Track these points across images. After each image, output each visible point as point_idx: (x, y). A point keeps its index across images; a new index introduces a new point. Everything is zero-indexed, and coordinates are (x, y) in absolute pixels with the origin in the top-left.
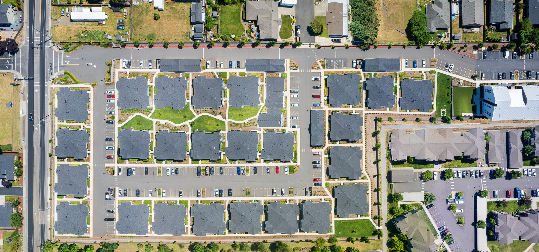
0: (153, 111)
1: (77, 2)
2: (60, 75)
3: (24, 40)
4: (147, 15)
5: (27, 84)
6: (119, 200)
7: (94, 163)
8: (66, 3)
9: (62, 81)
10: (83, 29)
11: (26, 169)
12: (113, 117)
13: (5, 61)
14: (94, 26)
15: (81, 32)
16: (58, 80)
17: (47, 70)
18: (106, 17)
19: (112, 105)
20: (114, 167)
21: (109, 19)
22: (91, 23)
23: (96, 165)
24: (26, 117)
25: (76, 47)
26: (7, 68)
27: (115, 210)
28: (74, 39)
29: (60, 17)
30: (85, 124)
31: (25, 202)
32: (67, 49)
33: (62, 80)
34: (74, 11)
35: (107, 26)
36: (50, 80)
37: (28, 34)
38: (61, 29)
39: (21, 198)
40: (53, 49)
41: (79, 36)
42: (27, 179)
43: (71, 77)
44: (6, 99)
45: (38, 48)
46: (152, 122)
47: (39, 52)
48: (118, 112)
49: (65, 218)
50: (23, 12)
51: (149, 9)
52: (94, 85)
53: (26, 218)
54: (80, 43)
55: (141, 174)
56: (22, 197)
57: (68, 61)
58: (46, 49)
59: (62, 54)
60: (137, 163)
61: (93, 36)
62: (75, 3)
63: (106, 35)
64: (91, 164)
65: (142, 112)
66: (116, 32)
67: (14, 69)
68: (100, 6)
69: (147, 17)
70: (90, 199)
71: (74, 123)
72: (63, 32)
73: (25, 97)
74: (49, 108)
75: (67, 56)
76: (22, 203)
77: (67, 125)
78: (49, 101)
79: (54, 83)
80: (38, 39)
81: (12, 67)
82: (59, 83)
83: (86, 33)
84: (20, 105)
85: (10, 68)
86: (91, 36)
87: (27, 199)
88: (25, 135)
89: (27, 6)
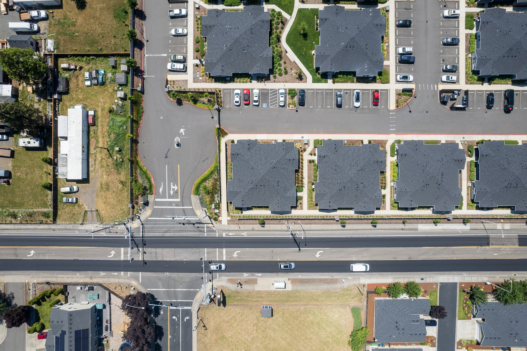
0: (277, 9)
1: (49, 171)
2: (202, 203)
3: (127, 281)
4: (74, 24)
5: (222, 276)
6: (467, 83)
7: (388, 132)
8: (50, 193)
9: (214, 200)
10: (104, 157)
11: (402, 276)
12: (292, 93)
13: (174, 324)
14: (99, 134)
15: (110, 160)
16: (211, 208)
17: (191, 233)
18: (78, 108)
19: (264, 94)
20: (396, 90)
21: (84, 103)
22: (92, 141)
23: (393, 127)
24: (292, 277)
25: (141, 169)
26: (188, 318)
27: (486, 91)
28: (124, 175)
29: (79, 206)
30: (305, 150)
31: (471, 277)
32: (146, 191)
33: (212, 201)
34: (67, 173)
35: (98, 106)
36: (211, 225)
37: (116, 274)
38: (104, 203)
39: (463, 285)
40: (147, 220)
41: (118, 165)
42: (423, 275)
43: (205, 180)
44: (255, 322)
45: (145, 253)
46: (300, 11)
47: (153, 250)
48: (279, 82)
49: (512, 187)
50: (71, 284)
51: (62, 21)
52: (221, 133)
53: (506, 276)
54: (134, 163)
55: (409, 35)
56: (461, 284)
57: (172, 187)
58: (146, 235)
59: (157, 200)
60: (388, 42)
61: (118, 135)
62: (49, 174)
63: (117, 108)
64: (391, 139)
65: (281, 33)
66: (110, 88)
67: (190, 304)
68: (56, 122)
69: (78, 24)
70: (464, 141)
71: (304, 175)
72: (112, 200)
73: (250, 280)
74: (271, 229)
75: (161, 190)
76: (473, 283)
77: (308, 189)
78: (258, 227)
79: (219, 217)
80: (126, 253)
81: (186, 308)
82: (218, 206)
83: (113, 151)
84: (267, 290)
85: (188, 313)
86: (119, 138)
87: (465, 274)
88: (331, 280)
89: (58, 276)
